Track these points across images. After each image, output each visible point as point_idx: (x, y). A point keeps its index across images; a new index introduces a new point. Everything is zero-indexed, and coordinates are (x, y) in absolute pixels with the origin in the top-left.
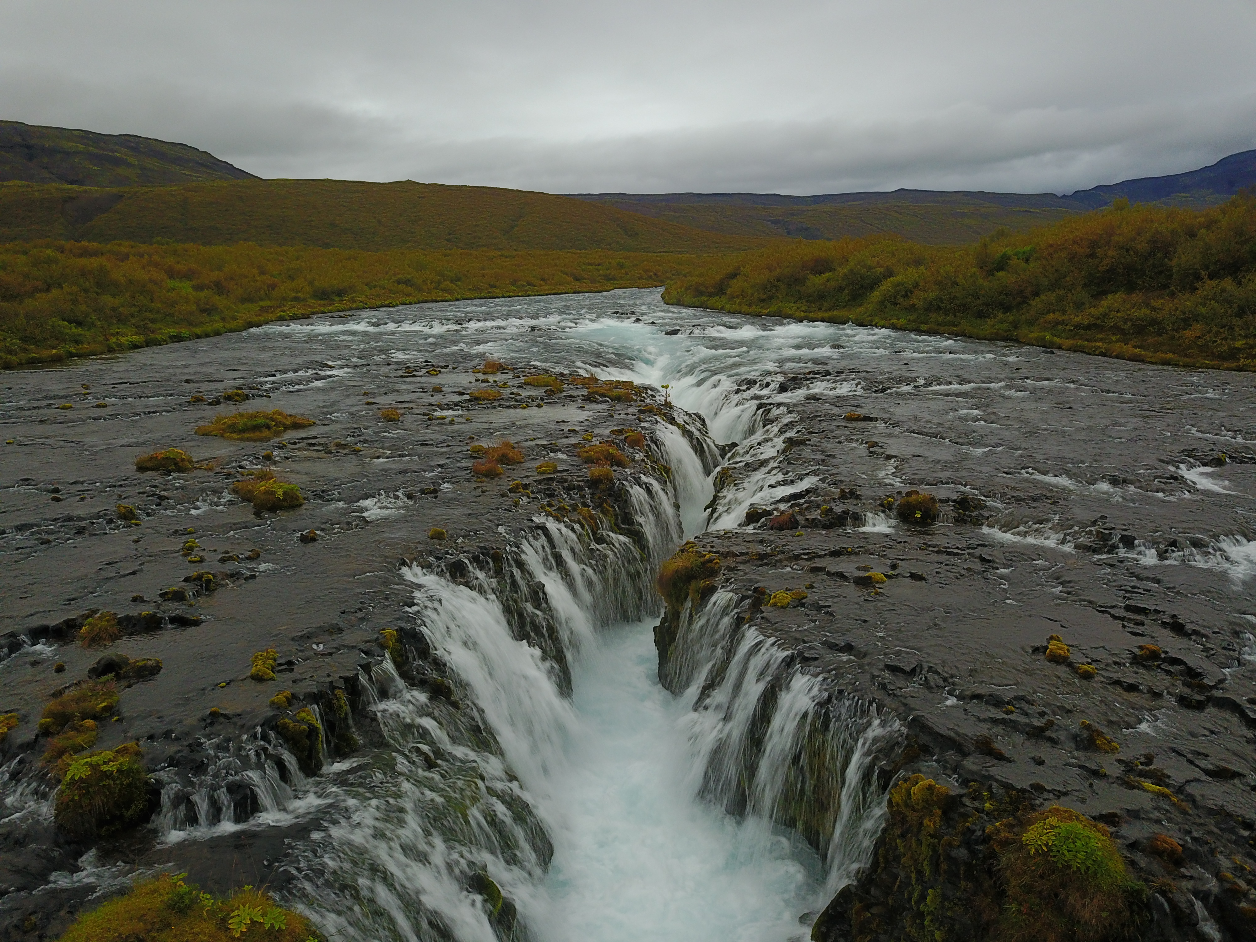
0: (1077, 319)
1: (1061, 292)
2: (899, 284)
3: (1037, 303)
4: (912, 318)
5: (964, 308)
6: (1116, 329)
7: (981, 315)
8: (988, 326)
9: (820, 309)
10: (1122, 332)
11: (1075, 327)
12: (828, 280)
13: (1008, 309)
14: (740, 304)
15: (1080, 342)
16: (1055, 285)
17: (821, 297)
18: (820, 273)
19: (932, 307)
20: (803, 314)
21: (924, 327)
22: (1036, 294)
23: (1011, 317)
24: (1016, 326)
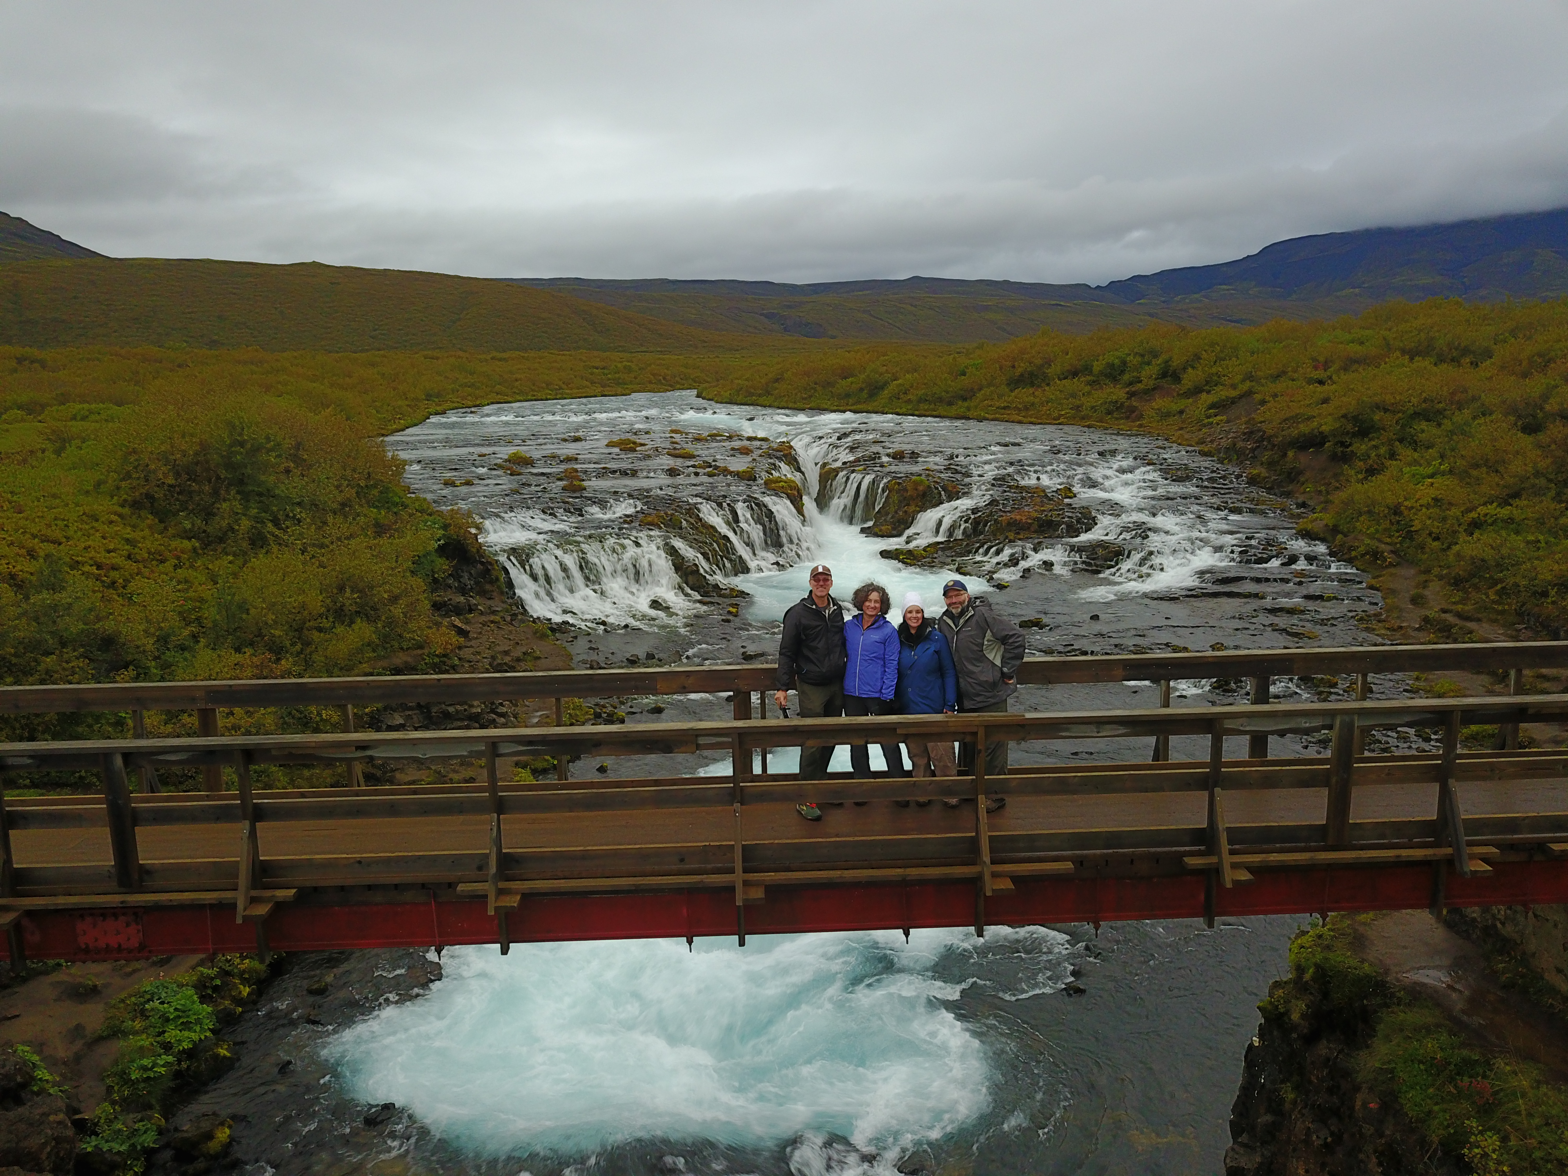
0: (997, 404)
1: (992, 388)
2: (900, 385)
3: (979, 395)
4: (909, 407)
5: (941, 400)
6: (1016, 408)
7: (950, 404)
8: (953, 410)
9: (847, 404)
10: (1019, 410)
11: (998, 408)
12: (852, 383)
13: (965, 399)
14: (787, 401)
15: (997, 416)
16: (990, 385)
17: (848, 396)
18: (846, 378)
19: (921, 400)
20: (835, 408)
21: (916, 413)
22: (980, 389)
23: (966, 404)
24: (969, 409)
